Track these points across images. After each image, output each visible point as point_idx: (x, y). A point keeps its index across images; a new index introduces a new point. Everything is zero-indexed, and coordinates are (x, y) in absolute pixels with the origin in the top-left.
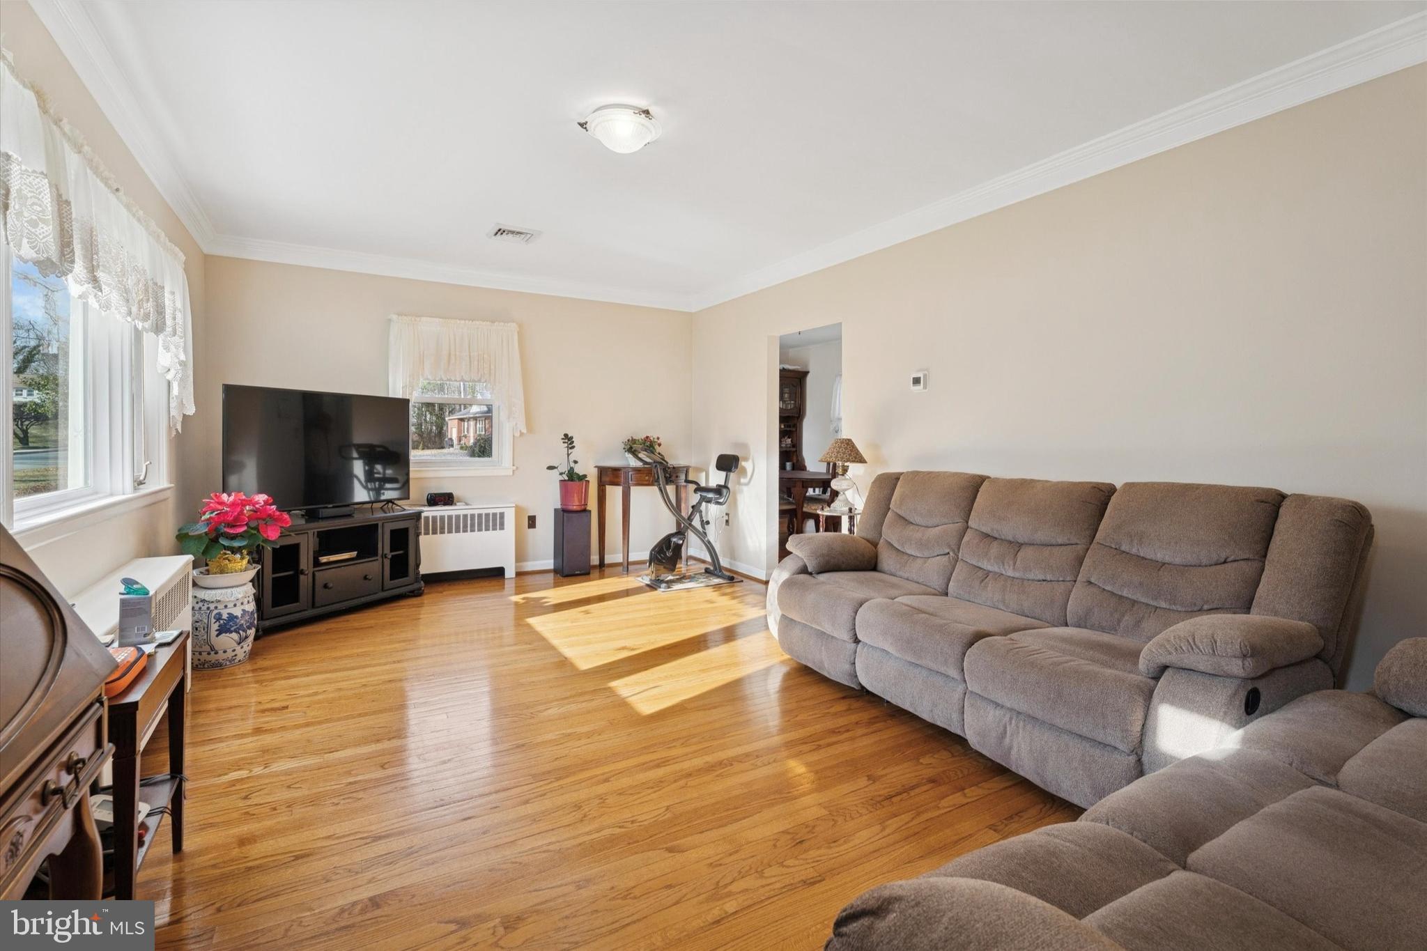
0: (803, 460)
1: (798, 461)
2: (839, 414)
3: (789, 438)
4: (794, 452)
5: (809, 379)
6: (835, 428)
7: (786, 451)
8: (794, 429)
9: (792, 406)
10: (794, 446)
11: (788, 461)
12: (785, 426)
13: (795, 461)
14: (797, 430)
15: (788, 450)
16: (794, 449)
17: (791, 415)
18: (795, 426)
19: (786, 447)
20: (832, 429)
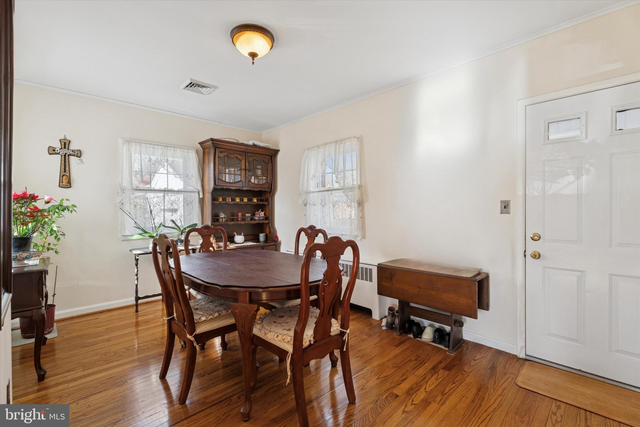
0: (275, 231)
1: (270, 232)
2: (307, 188)
3: (262, 211)
4: (267, 224)
5: (280, 157)
6: (304, 200)
7: (259, 223)
8: (266, 203)
9: (264, 182)
10: (266, 218)
11: (262, 233)
12: (257, 200)
13: (268, 232)
14: (269, 204)
15: (261, 222)
16: (266, 222)
17: (263, 190)
18: (267, 200)
19: (259, 220)
20: (300, 202)
